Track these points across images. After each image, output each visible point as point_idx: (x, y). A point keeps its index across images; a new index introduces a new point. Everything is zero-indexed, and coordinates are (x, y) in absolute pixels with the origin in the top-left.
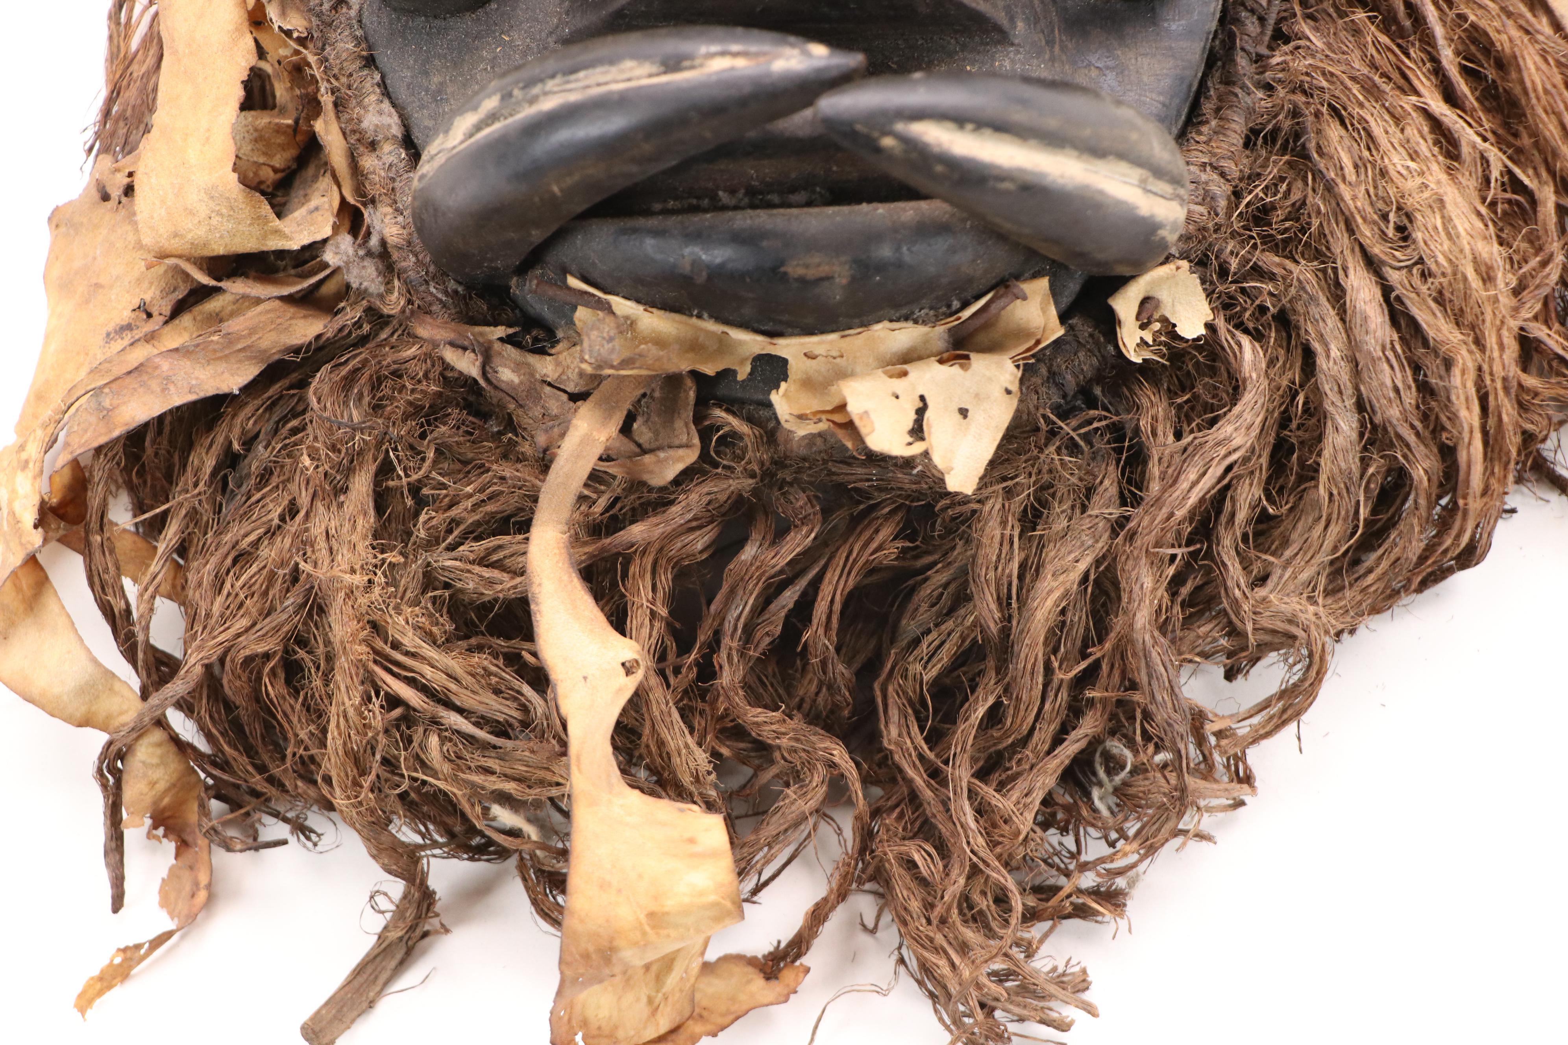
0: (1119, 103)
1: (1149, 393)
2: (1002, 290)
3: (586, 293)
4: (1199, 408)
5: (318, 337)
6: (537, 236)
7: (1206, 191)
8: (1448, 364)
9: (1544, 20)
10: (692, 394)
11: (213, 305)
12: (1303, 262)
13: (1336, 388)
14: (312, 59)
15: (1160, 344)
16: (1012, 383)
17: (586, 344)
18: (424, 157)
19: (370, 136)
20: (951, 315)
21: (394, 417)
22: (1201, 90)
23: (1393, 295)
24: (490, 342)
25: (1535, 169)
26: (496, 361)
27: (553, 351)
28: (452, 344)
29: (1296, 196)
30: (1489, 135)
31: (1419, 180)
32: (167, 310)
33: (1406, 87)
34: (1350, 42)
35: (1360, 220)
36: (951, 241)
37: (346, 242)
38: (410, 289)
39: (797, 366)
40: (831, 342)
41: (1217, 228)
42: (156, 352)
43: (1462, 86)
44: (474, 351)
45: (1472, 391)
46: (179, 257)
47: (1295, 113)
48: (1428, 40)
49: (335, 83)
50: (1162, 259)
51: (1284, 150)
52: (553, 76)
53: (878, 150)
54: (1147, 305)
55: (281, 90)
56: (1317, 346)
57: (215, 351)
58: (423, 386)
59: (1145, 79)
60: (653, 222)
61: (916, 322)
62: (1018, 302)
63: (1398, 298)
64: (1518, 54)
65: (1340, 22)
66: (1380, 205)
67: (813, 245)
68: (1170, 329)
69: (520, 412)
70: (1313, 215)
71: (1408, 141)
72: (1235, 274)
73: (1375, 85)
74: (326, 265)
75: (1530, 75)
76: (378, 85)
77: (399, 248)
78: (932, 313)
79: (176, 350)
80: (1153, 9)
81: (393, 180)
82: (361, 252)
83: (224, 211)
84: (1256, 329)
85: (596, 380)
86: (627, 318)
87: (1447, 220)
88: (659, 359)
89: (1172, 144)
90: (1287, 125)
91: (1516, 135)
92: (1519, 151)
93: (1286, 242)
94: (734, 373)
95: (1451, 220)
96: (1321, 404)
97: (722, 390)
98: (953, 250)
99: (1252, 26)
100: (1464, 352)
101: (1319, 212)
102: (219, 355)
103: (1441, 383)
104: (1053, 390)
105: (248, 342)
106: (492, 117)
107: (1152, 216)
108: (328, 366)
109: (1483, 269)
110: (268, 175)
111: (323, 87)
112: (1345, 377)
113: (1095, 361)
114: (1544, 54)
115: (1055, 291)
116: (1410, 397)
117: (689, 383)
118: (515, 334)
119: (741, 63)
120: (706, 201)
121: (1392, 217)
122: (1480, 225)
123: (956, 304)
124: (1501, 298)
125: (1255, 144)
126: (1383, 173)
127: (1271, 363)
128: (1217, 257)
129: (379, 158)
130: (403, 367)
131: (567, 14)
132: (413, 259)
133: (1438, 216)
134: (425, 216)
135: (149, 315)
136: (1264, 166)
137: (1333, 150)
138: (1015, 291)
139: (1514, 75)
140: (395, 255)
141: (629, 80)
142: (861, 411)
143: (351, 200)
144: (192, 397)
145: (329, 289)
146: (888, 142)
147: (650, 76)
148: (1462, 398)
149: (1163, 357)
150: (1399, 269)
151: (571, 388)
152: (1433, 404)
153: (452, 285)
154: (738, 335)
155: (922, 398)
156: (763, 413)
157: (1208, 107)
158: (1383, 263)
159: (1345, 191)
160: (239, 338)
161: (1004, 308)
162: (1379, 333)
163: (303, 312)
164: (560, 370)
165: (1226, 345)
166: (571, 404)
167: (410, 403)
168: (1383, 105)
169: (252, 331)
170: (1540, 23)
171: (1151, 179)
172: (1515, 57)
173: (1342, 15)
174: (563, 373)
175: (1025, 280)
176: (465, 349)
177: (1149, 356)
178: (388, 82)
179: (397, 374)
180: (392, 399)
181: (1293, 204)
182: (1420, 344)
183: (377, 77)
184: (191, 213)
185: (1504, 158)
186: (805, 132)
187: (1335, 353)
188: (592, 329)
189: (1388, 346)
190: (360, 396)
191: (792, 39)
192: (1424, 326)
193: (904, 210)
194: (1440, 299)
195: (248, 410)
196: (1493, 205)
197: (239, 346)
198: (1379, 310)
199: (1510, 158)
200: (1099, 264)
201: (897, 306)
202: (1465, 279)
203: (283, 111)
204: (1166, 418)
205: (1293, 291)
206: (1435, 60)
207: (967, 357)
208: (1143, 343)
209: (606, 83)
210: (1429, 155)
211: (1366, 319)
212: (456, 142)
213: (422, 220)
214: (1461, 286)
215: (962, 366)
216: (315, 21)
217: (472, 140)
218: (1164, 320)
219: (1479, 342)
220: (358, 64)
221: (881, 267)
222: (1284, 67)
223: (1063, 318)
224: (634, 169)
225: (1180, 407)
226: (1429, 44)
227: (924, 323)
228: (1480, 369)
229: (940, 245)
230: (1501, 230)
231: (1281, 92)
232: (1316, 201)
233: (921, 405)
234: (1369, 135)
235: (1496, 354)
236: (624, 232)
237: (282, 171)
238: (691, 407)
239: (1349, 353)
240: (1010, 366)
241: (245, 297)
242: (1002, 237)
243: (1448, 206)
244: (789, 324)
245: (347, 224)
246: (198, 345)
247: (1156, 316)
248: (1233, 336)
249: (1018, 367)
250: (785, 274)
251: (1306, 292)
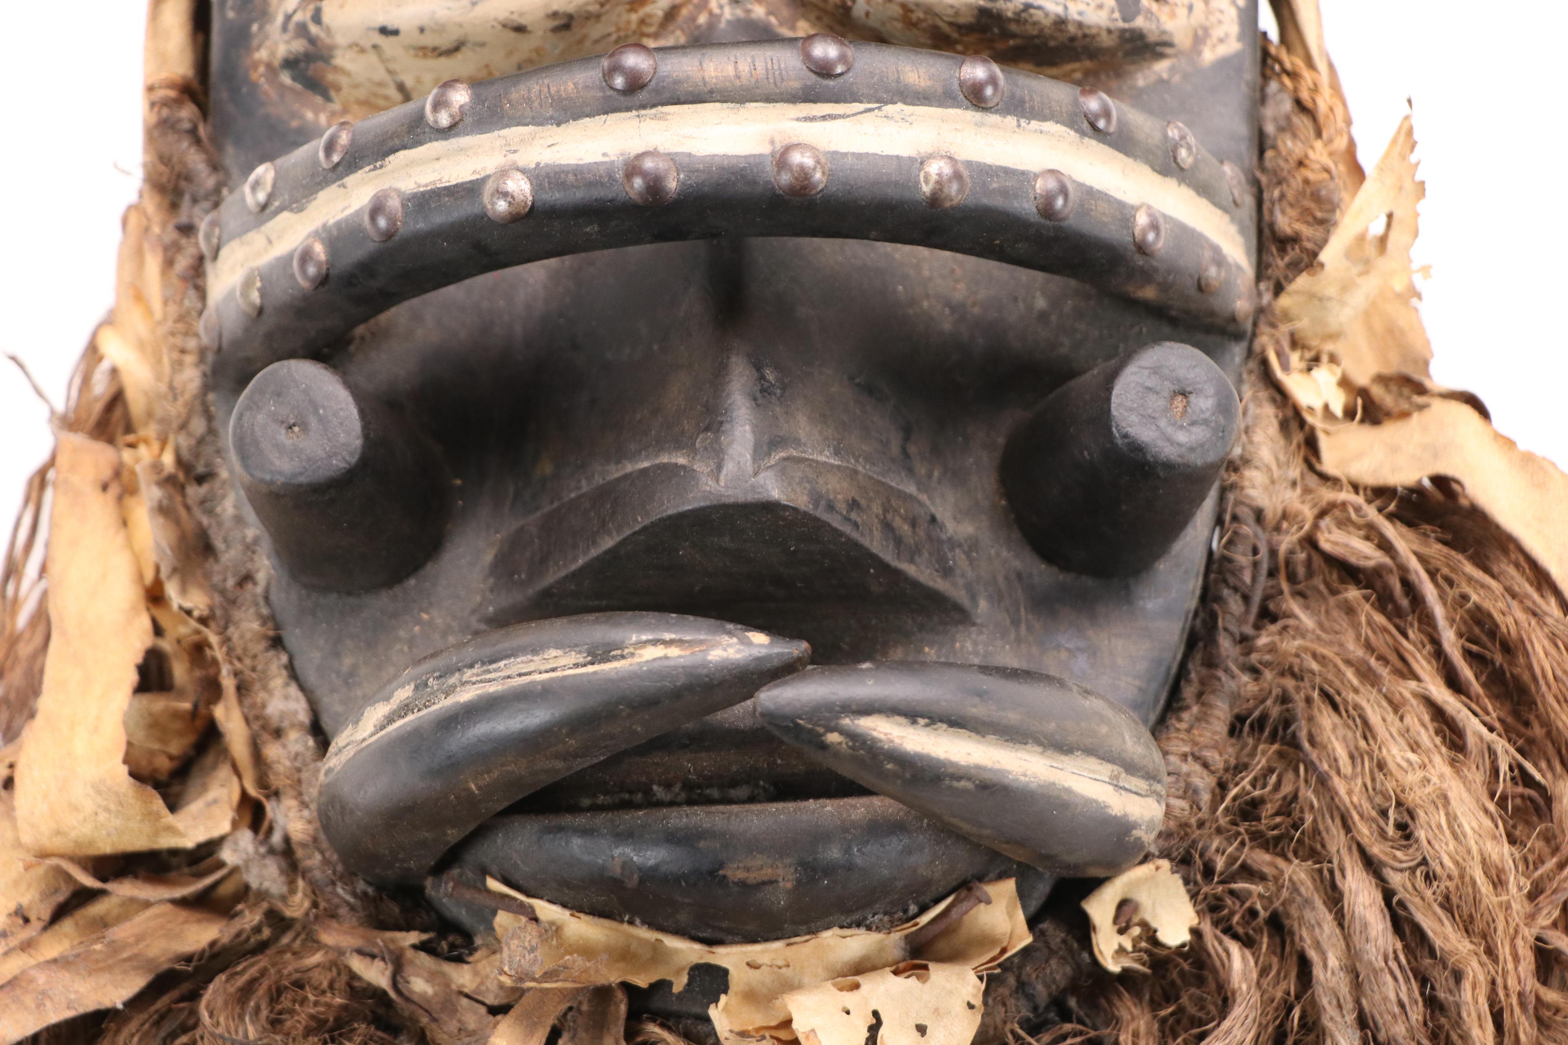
0: (1087, 692)
1: (1129, 1004)
2: (964, 893)
3: (507, 896)
4: (1185, 1021)
5: (213, 944)
6: (453, 835)
7: (1188, 785)
8: (1458, 976)
9: (1553, 601)
10: (623, 1008)
11: (97, 909)
12: (1296, 861)
13: (1335, 1002)
14: (214, 639)
15: (1140, 951)
16: (975, 996)
17: (506, 953)
18: (332, 749)
19: (274, 723)
20: (908, 920)
21: (294, 1033)
22: (1182, 674)
23: (1395, 900)
24: (402, 950)
25: (1549, 762)
26: (408, 970)
27: (471, 959)
28: (360, 952)
29: (1287, 789)
30: (1497, 725)
31: (1420, 774)
32: (46, 915)
33: (1405, 670)
34: (1342, 621)
35: (1356, 817)
36: (906, 841)
37: (246, 839)
38: (315, 889)
39: (738, 976)
40: (776, 951)
41: (1201, 824)
42: (32, 962)
43: (1466, 672)
44: (383, 959)
45: (1485, 1008)
46: (62, 856)
47: (1285, 699)
48: (1427, 620)
49: (238, 665)
50: (1141, 857)
51: (1273, 739)
52: (471, 666)
53: (824, 747)
54: (1126, 909)
55: (180, 671)
56: (1312, 954)
57: (97, 961)
58: (328, 998)
59: (1119, 661)
60: (581, 820)
61: (869, 928)
62: (982, 905)
63: (1401, 903)
64: (1525, 637)
65: (1332, 601)
66: (1378, 800)
67: (754, 846)
68: (1150, 935)
69: (434, 1026)
70: (1306, 810)
71: (1408, 731)
72: (1221, 874)
73: (1370, 669)
74: (221, 865)
75: (1539, 661)
76: (286, 667)
77: (304, 845)
78: (886, 918)
79: (55, 961)
80: (1127, 588)
81: (299, 770)
82: (262, 850)
83: (112, 807)
84: (1247, 934)
85: (518, 993)
86: (552, 923)
87: (1452, 818)
88: (586, 971)
89: (1148, 735)
90: (1275, 712)
91: (1527, 724)
92: (1531, 741)
93: (1277, 839)
94: (669, 984)
95: (1456, 818)
96: (1319, 1018)
97: (657, 1003)
98: (908, 851)
99: (1235, 605)
100: (1475, 964)
101: (1312, 807)
102: (101, 965)
103: (1451, 999)
104: (1022, 1002)
105: (135, 950)
106: (405, 709)
107: (1125, 815)
108: (222, 977)
109: (1494, 872)
110: (164, 764)
111: (225, 670)
112: (1344, 990)
113: (1068, 969)
114: (1553, 638)
115: (1022, 894)
116: (1417, 1014)
117: (620, 995)
118: (429, 941)
119: (674, 652)
120: (640, 796)
121: (1391, 813)
122: (1488, 823)
123: (913, 909)
124: (1513, 905)
125: (1241, 731)
126: (1381, 765)
127: (1264, 972)
128: (1201, 855)
129: (284, 746)
130: (306, 976)
131: (492, 591)
132: (318, 857)
133: (1442, 813)
134: (331, 814)
135: (27, 920)
136: (1252, 754)
137: (1325, 740)
138: (978, 894)
139: (1521, 660)
140: (300, 853)
141: (553, 670)
142: (809, 1028)
143: (253, 792)
144: (69, 1014)
145: (227, 889)
146: (833, 738)
147: (576, 665)
148: (1474, 1015)
149: (1144, 964)
150: (1401, 870)
151: (491, 1000)
152: (1443, 1020)
153: (361, 886)
154: (673, 943)
155: (876, 1014)
156: (701, 1028)
157: (1189, 692)
158: (1383, 864)
159: (1340, 786)
160: (125, 946)
161: (966, 913)
162: (1380, 942)
163: (197, 915)
164: (478, 980)
165: (1212, 952)
166: (491, 1018)
167: (312, 1017)
168: (1380, 691)
169: (139, 938)
170: (1548, 604)
171: (1123, 775)
172: (1522, 641)
173: (1334, 592)
174: (482, 983)
175: (990, 881)
176: (373, 957)
177: (1128, 963)
178: (297, 663)
179: (299, 985)
180: (292, 1012)
181: (1285, 798)
182: (1426, 952)
183: (284, 658)
184: (75, 808)
185: (1512, 750)
186: (747, 723)
187: (1333, 962)
188: (512, 938)
189: (1391, 956)
190: (257, 1010)
191: (730, 626)
192: (1430, 934)
193: (854, 807)
194: (1447, 904)
195: (133, 1026)
196: (1502, 803)
197: (125, 955)
198: (1379, 916)
199: (1520, 750)
200: (1068, 867)
201: (848, 912)
202: (1474, 883)
203: (181, 694)
204: (1149, 1032)
205: (1285, 893)
206: (1436, 642)
207: (925, 968)
208: (1121, 951)
209: (529, 673)
210: (1431, 746)
211: (1365, 926)
212: (366, 734)
213: (328, 818)
214: (1470, 890)
215: (919, 977)
216: (218, 599)
217: (383, 732)
218: (1144, 925)
219: (1490, 952)
220: (263, 644)
221: (829, 870)
222: (1272, 649)
223: (1032, 923)
224: (559, 765)
225: (1163, 1021)
226: (1429, 625)
227: (878, 930)
228: (1493, 982)
229: (895, 845)
230: (1514, 827)
231: (1268, 675)
232: (1308, 794)
233: (874, 1021)
234: (1366, 723)
235: (1510, 966)
236: (549, 830)
237: (178, 758)
238: (621, 1024)
239: (1348, 963)
240: (972, 978)
241: (132, 900)
242: (962, 837)
243: (1452, 802)
244: (728, 931)
245: (248, 818)
246: (78, 956)
247: (1136, 919)
248: (1221, 942)
249: (981, 978)
250: (724, 877)
251: (1300, 894)
